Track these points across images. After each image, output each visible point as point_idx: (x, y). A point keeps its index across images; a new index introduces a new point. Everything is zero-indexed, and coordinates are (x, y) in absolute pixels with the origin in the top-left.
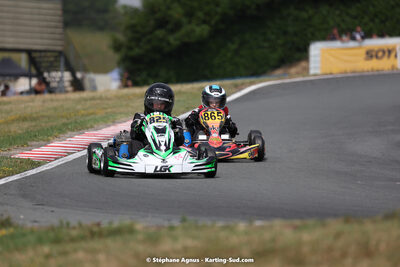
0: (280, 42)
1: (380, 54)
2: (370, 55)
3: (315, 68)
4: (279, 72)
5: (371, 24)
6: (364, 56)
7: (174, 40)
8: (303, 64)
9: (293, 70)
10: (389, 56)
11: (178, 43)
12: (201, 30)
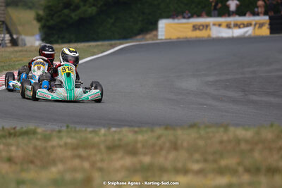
0: (140, 19)
1: (201, 28)
2: (195, 28)
3: (161, 35)
4: (139, 37)
5: (196, 9)
6: (191, 28)
7: (75, 16)
8: (154, 33)
9: (148, 36)
10: (206, 29)
11: (77, 18)
12: (92, 10)
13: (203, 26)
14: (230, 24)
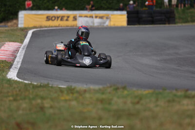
0: (3, 9)
1: (53, 18)
2: (48, 18)
3: (21, 24)
5: (48, 4)
10: (57, 20)
13: (55, 17)
14: (76, 16)
